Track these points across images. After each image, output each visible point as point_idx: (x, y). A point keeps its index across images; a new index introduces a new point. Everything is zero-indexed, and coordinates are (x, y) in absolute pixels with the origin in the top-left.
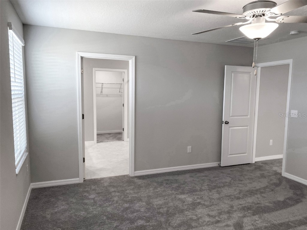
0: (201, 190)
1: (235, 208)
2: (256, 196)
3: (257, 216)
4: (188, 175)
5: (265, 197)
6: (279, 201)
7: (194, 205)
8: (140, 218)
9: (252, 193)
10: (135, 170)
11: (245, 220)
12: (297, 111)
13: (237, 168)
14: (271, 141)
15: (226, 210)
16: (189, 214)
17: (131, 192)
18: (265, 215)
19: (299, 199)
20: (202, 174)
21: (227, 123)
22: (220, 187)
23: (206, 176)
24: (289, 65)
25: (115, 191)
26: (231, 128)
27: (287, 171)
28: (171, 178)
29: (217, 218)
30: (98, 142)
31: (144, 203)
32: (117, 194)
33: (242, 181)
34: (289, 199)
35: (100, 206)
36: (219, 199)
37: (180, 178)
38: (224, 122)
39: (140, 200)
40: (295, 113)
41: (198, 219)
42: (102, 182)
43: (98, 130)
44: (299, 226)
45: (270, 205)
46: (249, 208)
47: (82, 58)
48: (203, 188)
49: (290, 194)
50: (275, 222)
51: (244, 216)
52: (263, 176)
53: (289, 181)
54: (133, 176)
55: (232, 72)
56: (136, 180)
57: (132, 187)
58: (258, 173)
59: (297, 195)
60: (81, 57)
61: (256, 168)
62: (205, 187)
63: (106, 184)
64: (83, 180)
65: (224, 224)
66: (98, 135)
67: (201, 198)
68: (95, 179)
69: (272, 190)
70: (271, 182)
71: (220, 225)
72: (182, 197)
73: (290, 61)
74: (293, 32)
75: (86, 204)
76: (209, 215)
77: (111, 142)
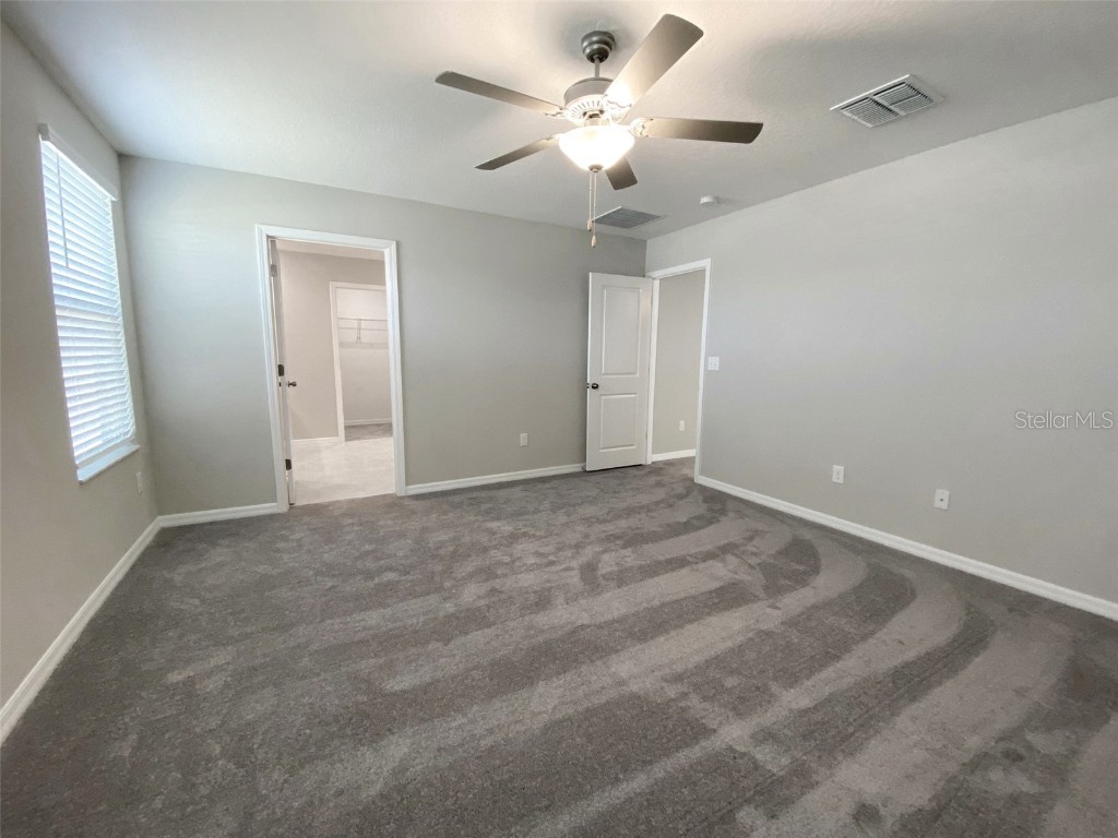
0: (536, 511)
1: (592, 538)
2: (638, 516)
3: (630, 549)
4: (517, 489)
5: (653, 518)
6: (679, 523)
7: (513, 538)
8: (390, 569)
9: (630, 511)
10: (407, 484)
11: (606, 557)
12: (717, 358)
13: (617, 473)
14: (682, 422)
15: (573, 542)
16: (496, 555)
17: (389, 522)
18: (645, 546)
19: (714, 518)
20: (547, 485)
21: (595, 387)
22: (574, 506)
23: (553, 488)
24: (703, 271)
25: (353, 524)
26: (603, 398)
27: (704, 472)
28: (484, 494)
29: (551, 558)
30: (348, 439)
31: (409, 541)
32: (356, 528)
33: (619, 492)
34: (699, 518)
35: (309, 551)
36: (566, 524)
37: (503, 493)
38: (590, 386)
39: (402, 535)
40: (714, 363)
41: (513, 562)
42: (331, 508)
43: (346, 417)
44: (704, 561)
45: (660, 529)
46: (617, 537)
47: (272, 240)
48: (541, 508)
49: (702, 509)
50: (661, 558)
51: (605, 551)
52: (659, 484)
53: (703, 489)
54: (403, 494)
55: (604, 287)
56: (406, 502)
57: (394, 515)
58: (652, 480)
59: (714, 511)
60: (268, 237)
61: (650, 473)
62: (546, 504)
63: (336, 513)
64: (288, 506)
65: (564, 566)
66: (346, 428)
67: (532, 526)
68: (315, 505)
69: (671, 506)
70: (672, 493)
71: (553, 568)
72: (494, 525)
73: (706, 263)
74: (705, 200)
75: (278, 550)
76: (538, 554)
77: (378, 440)
